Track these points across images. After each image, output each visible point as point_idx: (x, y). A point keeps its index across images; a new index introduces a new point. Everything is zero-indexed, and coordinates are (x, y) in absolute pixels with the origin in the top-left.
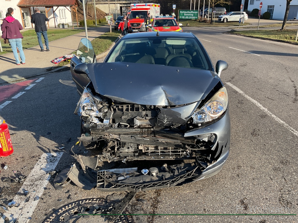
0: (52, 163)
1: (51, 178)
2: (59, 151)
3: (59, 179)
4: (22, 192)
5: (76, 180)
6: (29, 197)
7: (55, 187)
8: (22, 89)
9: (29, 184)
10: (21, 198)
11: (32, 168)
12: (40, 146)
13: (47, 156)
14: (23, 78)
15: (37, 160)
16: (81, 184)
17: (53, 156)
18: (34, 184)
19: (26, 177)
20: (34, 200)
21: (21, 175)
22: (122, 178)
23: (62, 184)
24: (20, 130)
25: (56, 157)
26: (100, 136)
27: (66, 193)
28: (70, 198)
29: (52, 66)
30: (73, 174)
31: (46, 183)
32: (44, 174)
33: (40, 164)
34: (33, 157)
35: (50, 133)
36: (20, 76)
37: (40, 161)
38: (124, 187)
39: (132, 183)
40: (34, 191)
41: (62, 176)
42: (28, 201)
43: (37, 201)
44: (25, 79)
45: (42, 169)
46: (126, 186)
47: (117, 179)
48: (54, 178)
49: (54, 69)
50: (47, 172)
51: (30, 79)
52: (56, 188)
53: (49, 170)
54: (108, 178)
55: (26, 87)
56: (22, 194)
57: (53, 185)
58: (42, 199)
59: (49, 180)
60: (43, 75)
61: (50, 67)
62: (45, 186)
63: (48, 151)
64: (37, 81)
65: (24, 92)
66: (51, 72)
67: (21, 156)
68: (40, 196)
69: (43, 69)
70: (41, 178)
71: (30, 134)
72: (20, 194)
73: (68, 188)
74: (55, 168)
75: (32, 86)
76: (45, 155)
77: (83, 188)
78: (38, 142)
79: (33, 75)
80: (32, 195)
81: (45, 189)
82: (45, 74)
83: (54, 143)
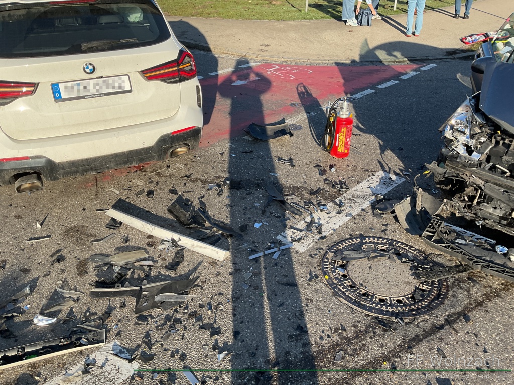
0: (385, 187)
1: (375, 201)
2: (401, 176)
3: (383, 206)
4: (338, 202)
5: (402, 217)
6: (343, 210)
7: (374, 213)
8: (397, 76)
9: (349, 197)
10: (334, 207)
11: (359, 183)
12: (381, 161)
13: (384, 175)
14: (406, 59)
15: (370, 176)
16: (406, 224)
17: (390, 179)
18: (353, 199)
19: (348, 189)
20: (346, 216)
21: (345, 185)
22: (462, 241)
23: (383, 214)
24: (367, 133)
25: (393, 181)
26: (457, 172)
27: (383, 225)
28: (385, 233)
29: (457, 47)
30: (402, 208)
31: (367, 204)
32: (370, 195)
33: (371, 182)
34: (367, 171)
35: (402, 149)
36: (402, 55)
37: (372, 179)
38: (458, 252)
39: (473, 254)
40: (351, 206)
41: (388, 205)
42: (340, 213)
43: (348, 218)
44: (408, 62)
45: (370, 188)
46: (461, 252)
47: (455, 239)
48: (378, 203)
49: (459, 53)
50: (374, 194)
51: (414, 63)
52: (375, 215)
53: (377, 192)
54: (442, 233)
55: (403, 74)
56: (337, 204)
57: (373, 211)
58: (355, 218)
59: (372, 203)
60: (437, 61)
61: (454, 49)
62: (364, 207)
63: (387, 170)
64: (423, 69)
65: (396, 82)
66: (451, 57)
67: (354, 164)
68: (353, 214)
69: (442, 49)
70: (363, 197)
71: (377, 142)
72: (335, 203)
73: (388, 222)
74: (385, 193)
75: (412, 74)
76: (381, 174)
77: (406, 229)
78: (381, 156)
79: (422, 58)
80: (346, 209)
81: (363, 210)
82: (441, 59)
83: (400, 163)
